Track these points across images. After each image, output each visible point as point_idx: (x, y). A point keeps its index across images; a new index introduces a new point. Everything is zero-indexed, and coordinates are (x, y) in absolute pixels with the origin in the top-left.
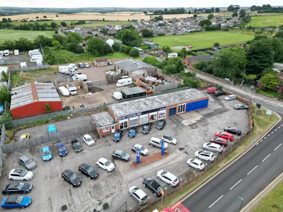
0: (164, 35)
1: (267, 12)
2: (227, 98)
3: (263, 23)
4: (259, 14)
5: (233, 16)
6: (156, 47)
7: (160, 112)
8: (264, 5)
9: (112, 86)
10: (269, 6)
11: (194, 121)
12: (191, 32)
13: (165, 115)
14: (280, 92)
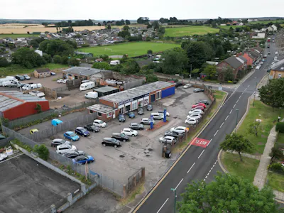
0: (88, 46)
1: (176, 24)
2: (185, 87)
3: (177, 34)
4: (170, 26)
5: (148, 28)
6: (90, 56)
7: (145, 98)
8: (171, 18)
9: (76, 91)
10: (175, 18)
11: (172, 103)
12: (115, 43)
13: (148, 101)
14: (218, 79)
